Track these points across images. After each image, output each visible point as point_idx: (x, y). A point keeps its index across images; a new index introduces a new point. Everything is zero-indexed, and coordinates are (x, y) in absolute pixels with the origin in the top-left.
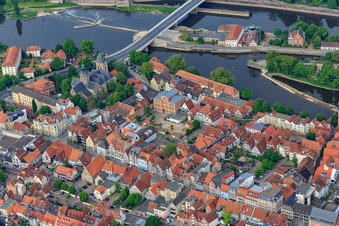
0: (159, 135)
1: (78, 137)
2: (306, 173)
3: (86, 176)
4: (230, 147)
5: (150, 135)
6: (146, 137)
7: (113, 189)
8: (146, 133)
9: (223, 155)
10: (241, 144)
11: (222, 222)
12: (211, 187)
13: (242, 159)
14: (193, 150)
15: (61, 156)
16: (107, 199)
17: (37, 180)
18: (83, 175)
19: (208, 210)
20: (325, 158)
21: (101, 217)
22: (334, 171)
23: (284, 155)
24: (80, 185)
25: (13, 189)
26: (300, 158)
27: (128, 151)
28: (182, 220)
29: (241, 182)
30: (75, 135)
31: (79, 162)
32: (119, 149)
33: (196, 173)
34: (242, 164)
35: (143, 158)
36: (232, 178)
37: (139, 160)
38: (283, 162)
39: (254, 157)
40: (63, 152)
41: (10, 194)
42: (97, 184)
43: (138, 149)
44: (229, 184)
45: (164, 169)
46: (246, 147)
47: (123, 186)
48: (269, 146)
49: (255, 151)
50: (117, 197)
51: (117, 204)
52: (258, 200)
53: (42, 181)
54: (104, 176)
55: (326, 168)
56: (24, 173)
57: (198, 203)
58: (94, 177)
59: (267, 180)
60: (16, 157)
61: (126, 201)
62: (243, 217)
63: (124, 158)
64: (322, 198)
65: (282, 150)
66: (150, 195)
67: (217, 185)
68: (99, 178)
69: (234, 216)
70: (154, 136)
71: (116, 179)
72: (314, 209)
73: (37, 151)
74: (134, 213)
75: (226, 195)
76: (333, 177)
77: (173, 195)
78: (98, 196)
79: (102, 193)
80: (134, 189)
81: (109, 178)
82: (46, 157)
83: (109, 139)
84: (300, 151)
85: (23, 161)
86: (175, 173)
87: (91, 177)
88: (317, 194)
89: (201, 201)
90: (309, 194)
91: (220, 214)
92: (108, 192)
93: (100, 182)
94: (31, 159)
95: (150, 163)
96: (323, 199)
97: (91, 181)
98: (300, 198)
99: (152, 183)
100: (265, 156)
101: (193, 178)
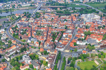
14: (55, 20)
18: (41, 25)
26: (70, 19)
27: (46, 22)
29: (65, 22)
57: (61, 25)
62: (67, 25)
65: (67, 19)
71: (47, 25)
77: (57, 24)
80: (50, 25)
91: (64, 26)
95: (50, 22)
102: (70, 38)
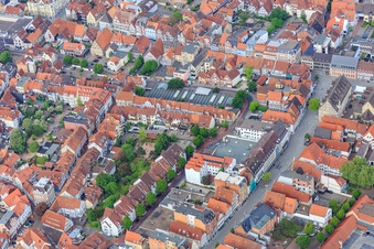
0: (159, 6)
1: (78, 14)
2: (318, 27)
3: (96, 50)
4: (236, 10)
5: (152, 6)
6: (148, 9)
7: (126, 59)
8: (148, 5)
9: (230, 18)
10: (246, 7)
11: (244, 78)
12: (227, 46)
13: (250, 21)
14: (200, 16)
15: (65, 33)
16: (122, 69)
17: (46, 57)
18: (92, 49)
19: (229, 68)
20: (334, 11)
21: (121, 85)
22: (346, 22)
23: (291, 14)
24: (90, 59)
25: (24, 68)
26: (309, 13)
27: (134, 22)
28: (203, 80)
29: (257, 39)
30: (74, 12)
31: (86, 38)
32: (124, 22)
33: (210, 35)
34: (251, 25)
35: (151, 27)
36: (246, 37)
37: (147, 29)
38: (291, 20)
39: (261, 18)
40: (67, 29)
41: (22, 73)
42: (107, 56)
43: (144, 19)
44: (245, 42)
45: (175, 36)
46: (252, 9)
47: (136, 55)
48: (275, 6)
49: (263, 12)
50: (132, 67)
51: (133, 72)
52: (277, 54)
53: (52, 59)
54: (115, 47)
55: (338, 20)
56: (31, 51)
57: (217, 62)
58: (104, 50)
59: (280, 37)
60: (18, 38)
61: (142, 69)
62: (265, 72)
63: (131, 30)
64: (338, 48)
65: (289, 9)
66: (166, 61)
67: (234, 44)
68: (109, 50)
69: (255, 71)
70: (156, 8)
71: (128, 50)
72: (334, 56)
73: (39, 31)
74: (153, 79)
75: (243, 54)
76: (345, 29)
77: (191, 57)
78: (112, 66)
79: (116, 63)
80: (149, 57)
81: (120, 49)
82: (49, 36)
83: (112, 12)
84: (307, 8)
85: (26, 42)
86: (188, 37)
87: (101, 50)
88: (334, 45)
89: (220, 60)
90: (326, 44)
91: (241, 71)
92: (122, 62)
93: (111, 54)
94: (34, 39)
95: (159, 31)
96: (340, 48)
97: (101, 54)
98: (318, 48)
99: (165, 50)
100: (273, 16)
101: (207, 41)
102: (208, 217)
